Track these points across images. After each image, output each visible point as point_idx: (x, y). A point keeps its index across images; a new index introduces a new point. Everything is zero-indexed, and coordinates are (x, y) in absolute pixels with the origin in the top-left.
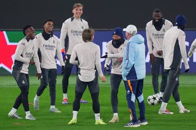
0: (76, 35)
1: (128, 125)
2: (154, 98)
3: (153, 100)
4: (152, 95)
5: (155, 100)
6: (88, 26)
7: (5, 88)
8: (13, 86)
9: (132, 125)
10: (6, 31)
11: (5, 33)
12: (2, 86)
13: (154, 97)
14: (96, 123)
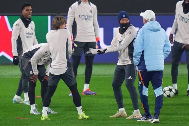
0: (85, 19)
1: (141, 120)
2: (170, 90)
3: (169, 91)
4: (168, 86)
5: (171, 92)
6: (97, 10)
7: (7, 78)
8: (15, 76)
9: (145, 119)
10: (8, 16)
11: (6, 17)
12: (4, 76)
13: (170, 88)
14: (80, 118)
